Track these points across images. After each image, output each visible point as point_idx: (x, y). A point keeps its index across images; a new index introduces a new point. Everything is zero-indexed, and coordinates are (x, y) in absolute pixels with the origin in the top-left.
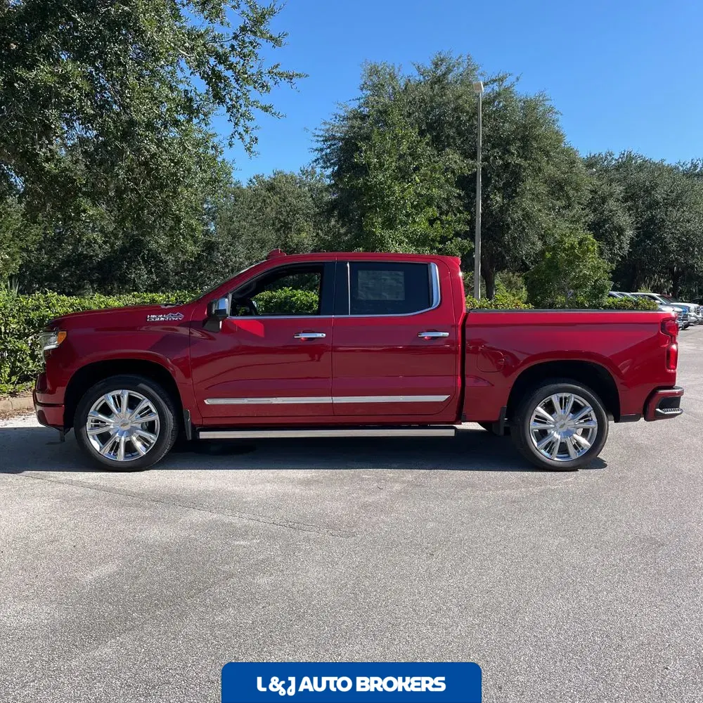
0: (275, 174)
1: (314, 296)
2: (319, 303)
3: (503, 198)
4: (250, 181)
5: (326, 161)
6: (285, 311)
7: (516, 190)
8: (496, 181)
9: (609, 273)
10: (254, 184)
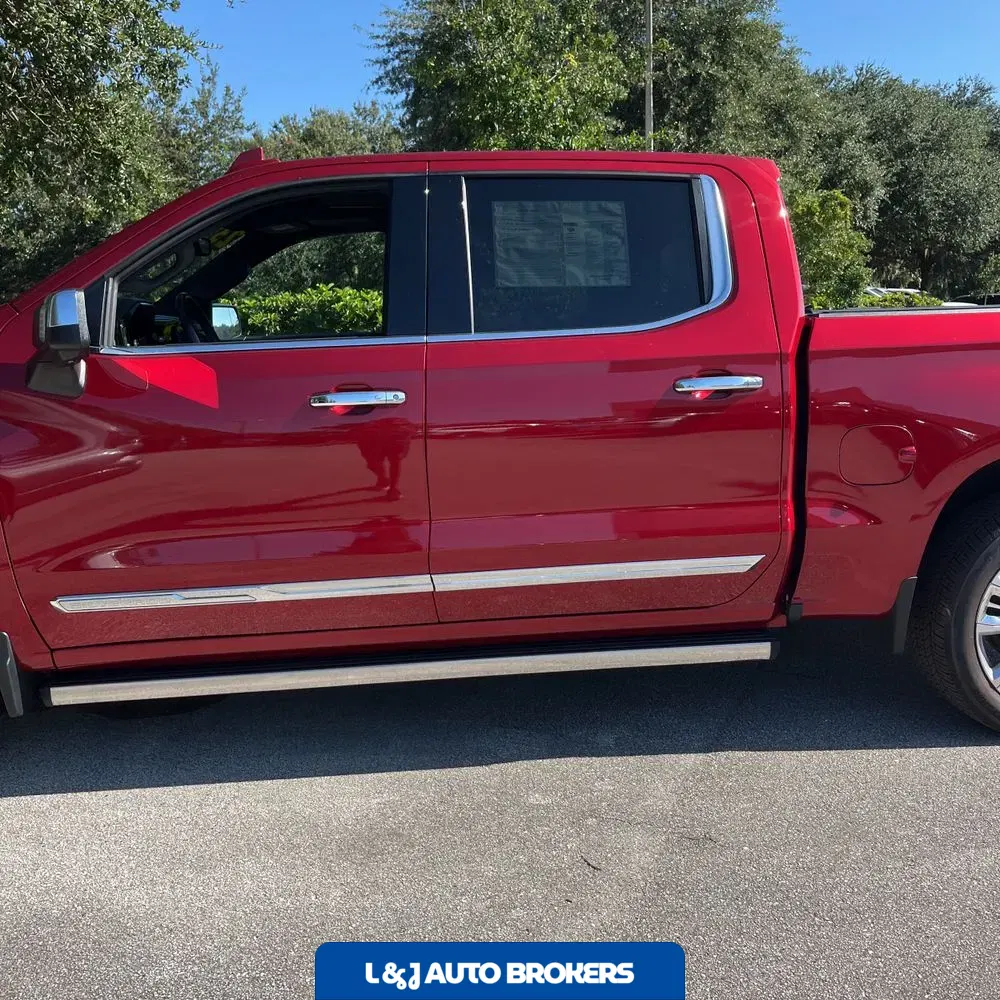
0: (314, 115)
1: (376, 299)
2: (385, 310)
3: (689, 135)
4: (275, 127)
5: (394, 80)
6: (323, 330)
7: (709, 121)
8: (678, 105)
9: (866, 255)
10: (281, 132)
